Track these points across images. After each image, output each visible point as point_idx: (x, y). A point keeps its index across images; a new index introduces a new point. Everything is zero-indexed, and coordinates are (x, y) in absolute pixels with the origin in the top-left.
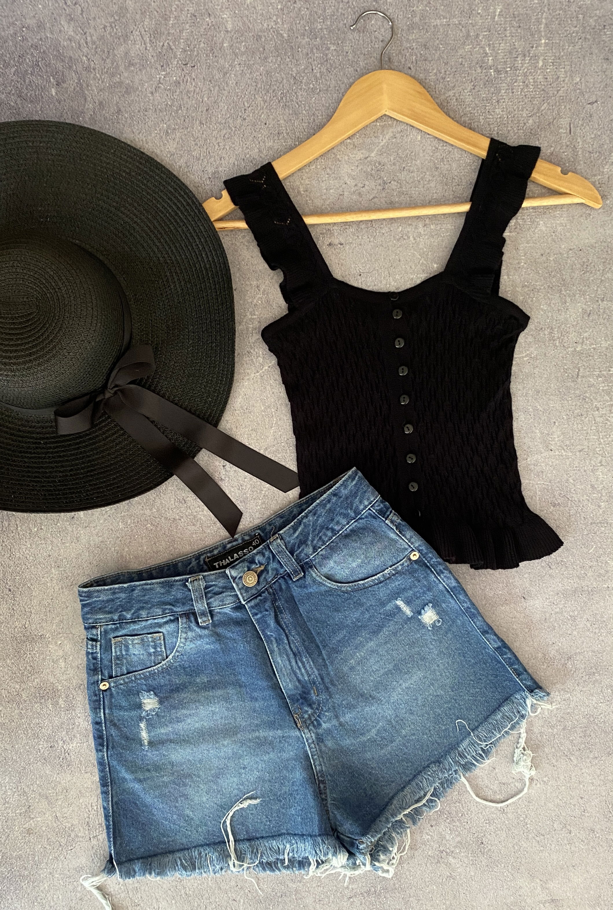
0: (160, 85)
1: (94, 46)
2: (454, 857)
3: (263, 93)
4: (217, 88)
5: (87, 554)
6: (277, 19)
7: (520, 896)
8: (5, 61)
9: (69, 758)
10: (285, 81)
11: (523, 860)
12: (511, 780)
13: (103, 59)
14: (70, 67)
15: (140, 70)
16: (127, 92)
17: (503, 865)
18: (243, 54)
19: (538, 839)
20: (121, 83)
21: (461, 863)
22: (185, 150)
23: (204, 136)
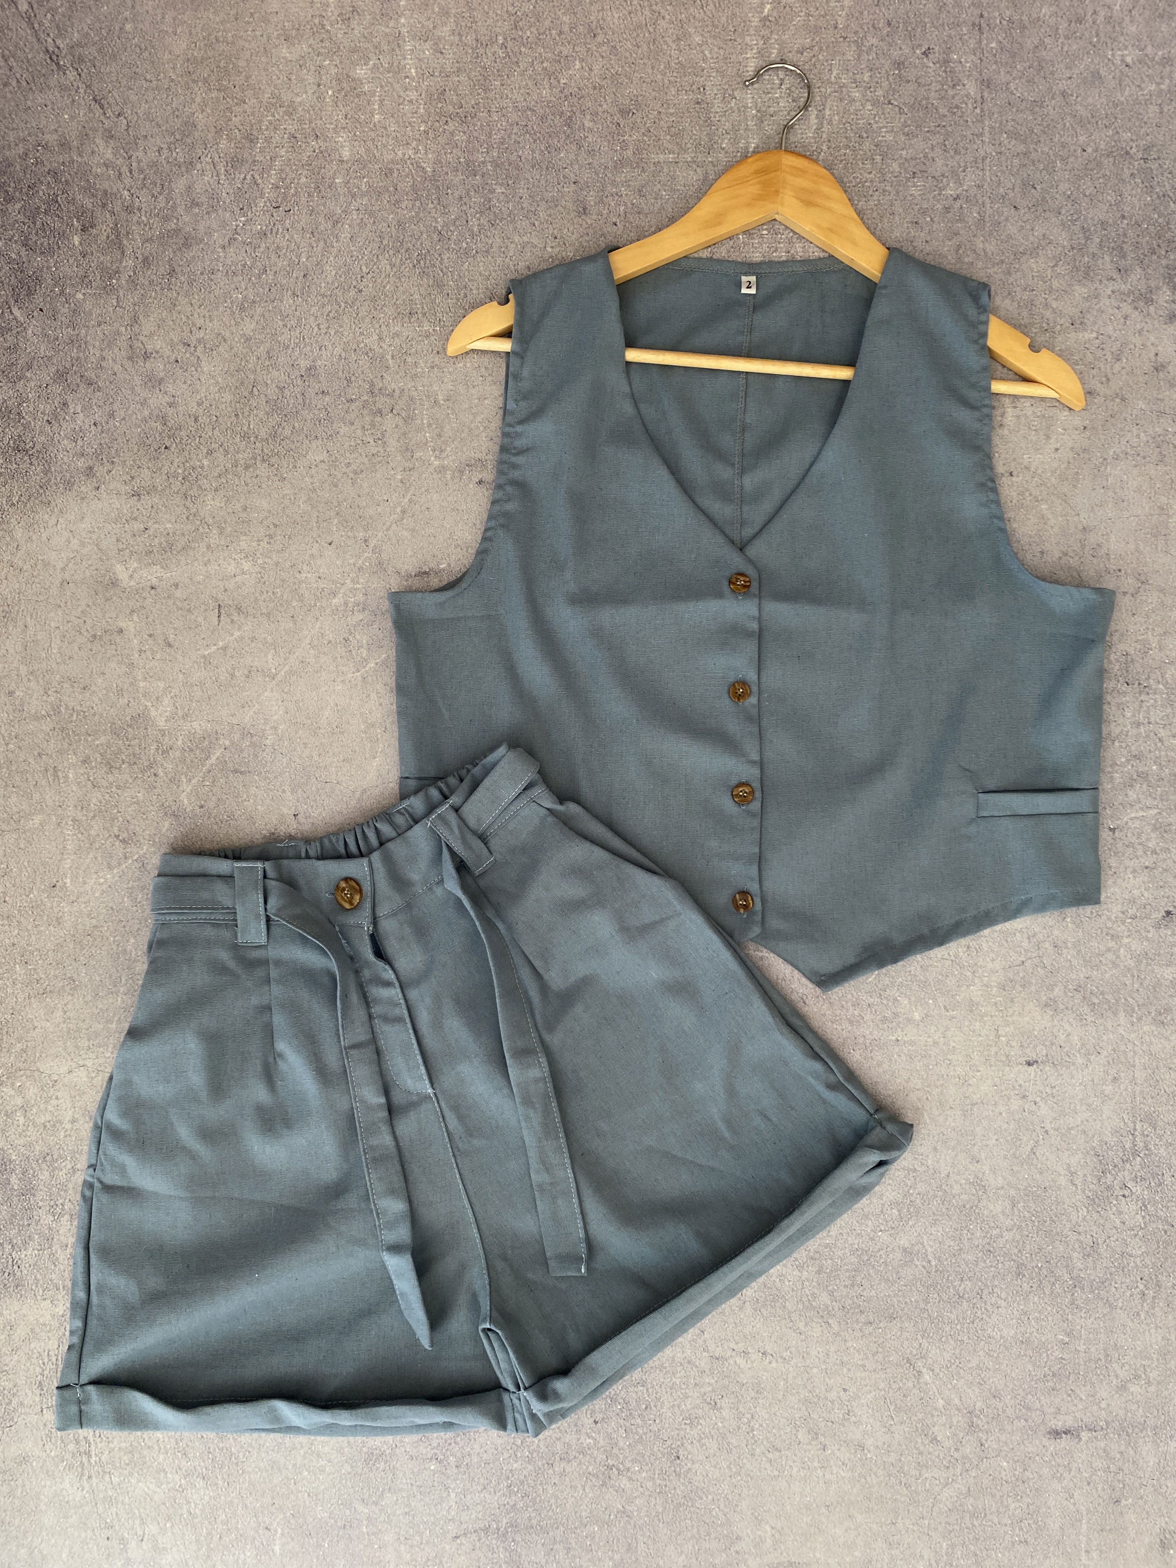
0: (236, 236)
1: (142, 176)
2: (630, 1479)
3: (391, 252)
4: (322, 244)
5: (71, 946)
6: (418, 146)
7: (737, 1552)
8: (6, 191)
9: (19, 1274)
10: (425, 236)
11: (745, 1491)
12: (729, 1353)
13: (153, 196)
14: (104, 205)
15: (208, 213)
16: (187, 244)
17: (710, 1497)
18: (363, 196)
19: (770, 1456)
20: (177, 231)
21: (641, 1489)
22: (268, 334)
23: (298, 313)
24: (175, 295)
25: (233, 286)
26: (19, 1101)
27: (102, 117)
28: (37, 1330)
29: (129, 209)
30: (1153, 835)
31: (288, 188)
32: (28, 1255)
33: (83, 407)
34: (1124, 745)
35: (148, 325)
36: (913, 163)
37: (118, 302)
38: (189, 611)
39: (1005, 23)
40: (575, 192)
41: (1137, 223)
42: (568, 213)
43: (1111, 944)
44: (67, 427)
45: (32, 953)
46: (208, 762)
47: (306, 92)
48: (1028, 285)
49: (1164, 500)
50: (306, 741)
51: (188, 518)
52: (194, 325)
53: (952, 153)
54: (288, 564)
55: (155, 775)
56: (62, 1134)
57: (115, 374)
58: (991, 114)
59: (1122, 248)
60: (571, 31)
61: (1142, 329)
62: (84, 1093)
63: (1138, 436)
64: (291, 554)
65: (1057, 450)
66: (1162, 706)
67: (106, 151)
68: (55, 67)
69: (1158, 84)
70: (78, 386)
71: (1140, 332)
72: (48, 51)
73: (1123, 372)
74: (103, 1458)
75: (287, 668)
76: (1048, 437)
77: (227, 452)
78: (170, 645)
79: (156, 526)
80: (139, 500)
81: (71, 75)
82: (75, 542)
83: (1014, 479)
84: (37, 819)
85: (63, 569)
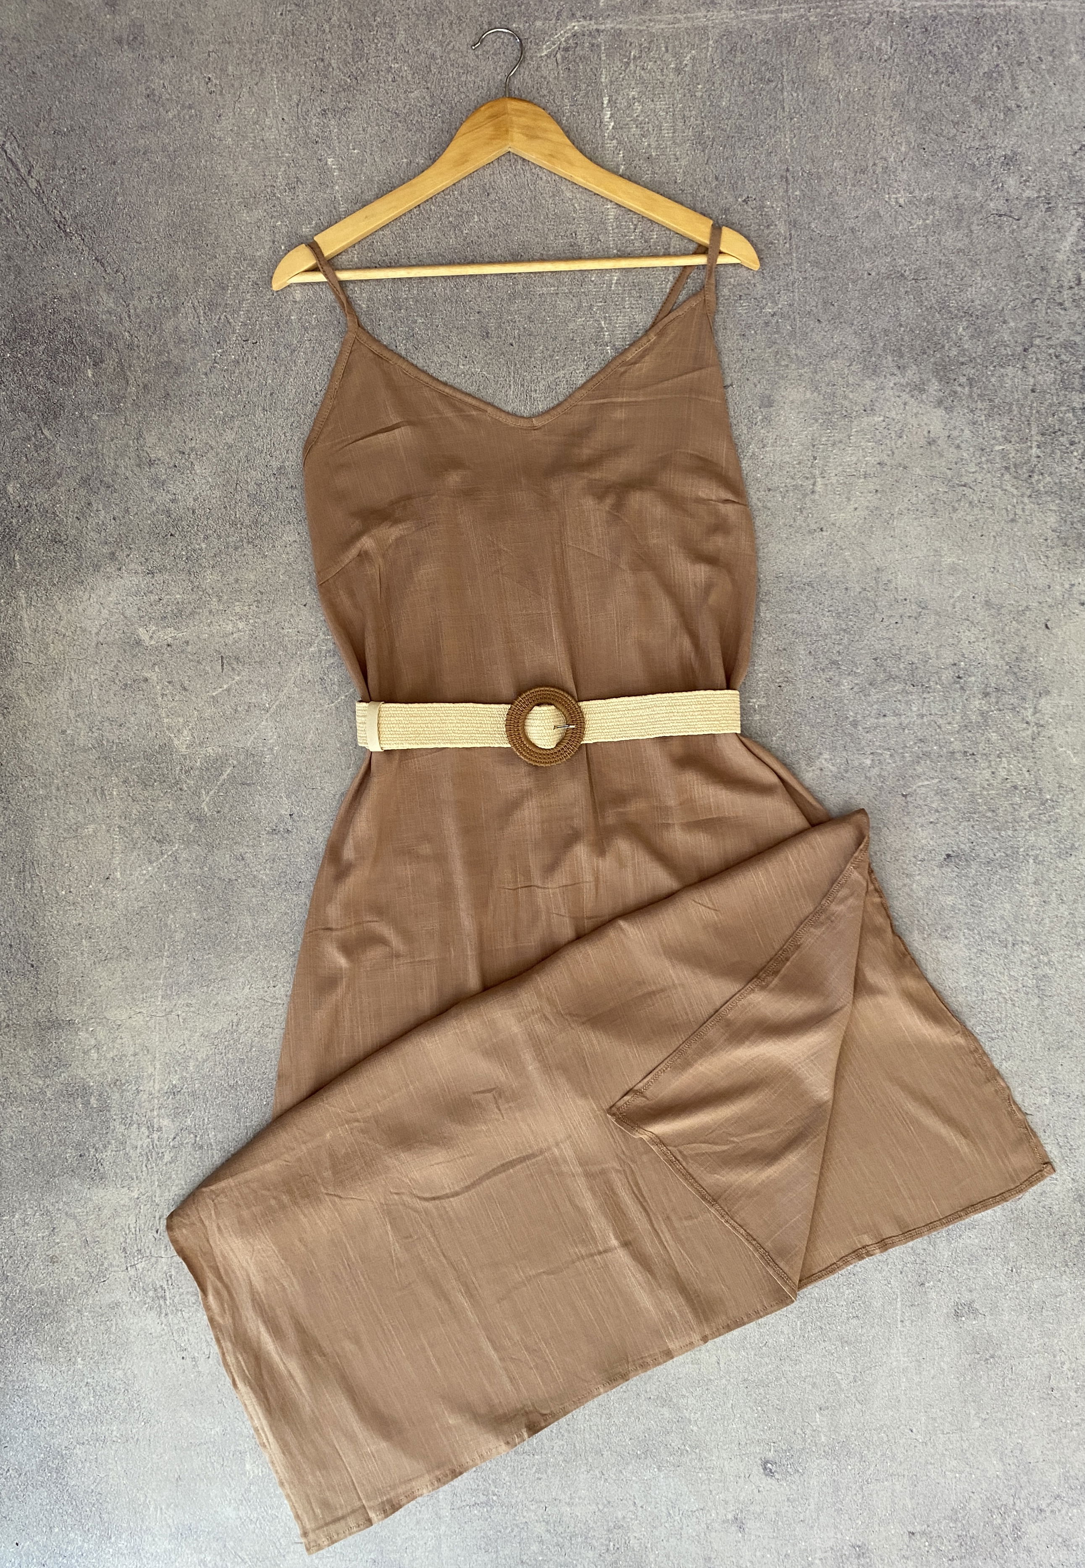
24: (170, 413)
25: (215, 405)
26: (93, 1042)
27: (104, 274)
28: (119, 1210)
29: (130, 347)
30: (935, 798)
31: (254, 325)
32: (108, 1155)
33: (104, 505)
34: (912, 732)
35: (150, 439)
36: (739, 288)
37: (125, 421)
38: (198, 662)
39: (805, 175)
40: (479, 320)
41: (911, 330)
42: (475, 337)
43: (907, 881)
44: (92, 521)
45: (94, 930)
46: (222, 778)
47: (264, 248)
48: (830, 381)
49: (937, 544)
50: (295, 758)
51: (192, 590)
52: (187, 436)
53: (769, 279)
54: (273, 623)
55: (181, 789)
56: (127, 1065)
57: (127, 478)
58: (798, 247)
59: (900, 350)
60: (470, 192)
61: (918, 413)
62: (141, 1033)
63: (917, 495)
64: (275, 615)
65: (856, 509)
66: (939, 701)
67: (108, 301)
68: (62, 234)
69: (924, 220)
70: (99, 489)
71: (916, 415)
72: (56, 221)
73: (905, 447)
74: (176, 1300)
75: (277, 703)
76: (849, 499)
77: (219, 537)
78: (185, 689)
79: (168, 597)
80: (153, 577)
81: (76, 239)
82: (105, 612)
83: (824, 533)
84: (91, 828)
85: (97, 634)
